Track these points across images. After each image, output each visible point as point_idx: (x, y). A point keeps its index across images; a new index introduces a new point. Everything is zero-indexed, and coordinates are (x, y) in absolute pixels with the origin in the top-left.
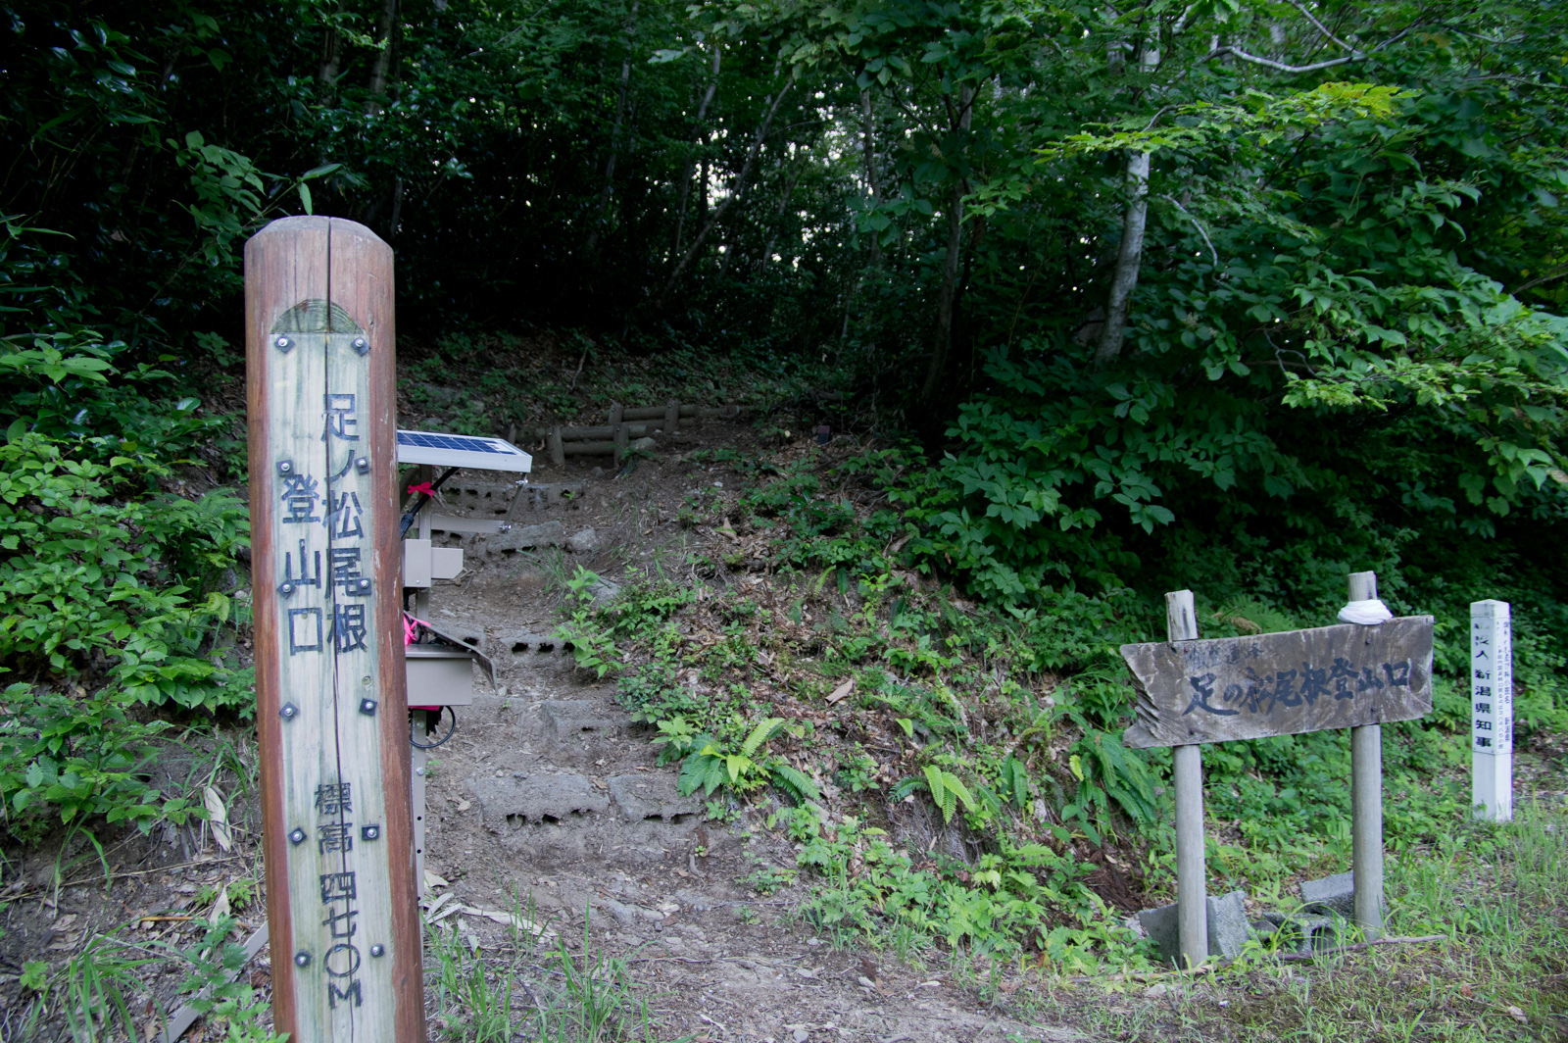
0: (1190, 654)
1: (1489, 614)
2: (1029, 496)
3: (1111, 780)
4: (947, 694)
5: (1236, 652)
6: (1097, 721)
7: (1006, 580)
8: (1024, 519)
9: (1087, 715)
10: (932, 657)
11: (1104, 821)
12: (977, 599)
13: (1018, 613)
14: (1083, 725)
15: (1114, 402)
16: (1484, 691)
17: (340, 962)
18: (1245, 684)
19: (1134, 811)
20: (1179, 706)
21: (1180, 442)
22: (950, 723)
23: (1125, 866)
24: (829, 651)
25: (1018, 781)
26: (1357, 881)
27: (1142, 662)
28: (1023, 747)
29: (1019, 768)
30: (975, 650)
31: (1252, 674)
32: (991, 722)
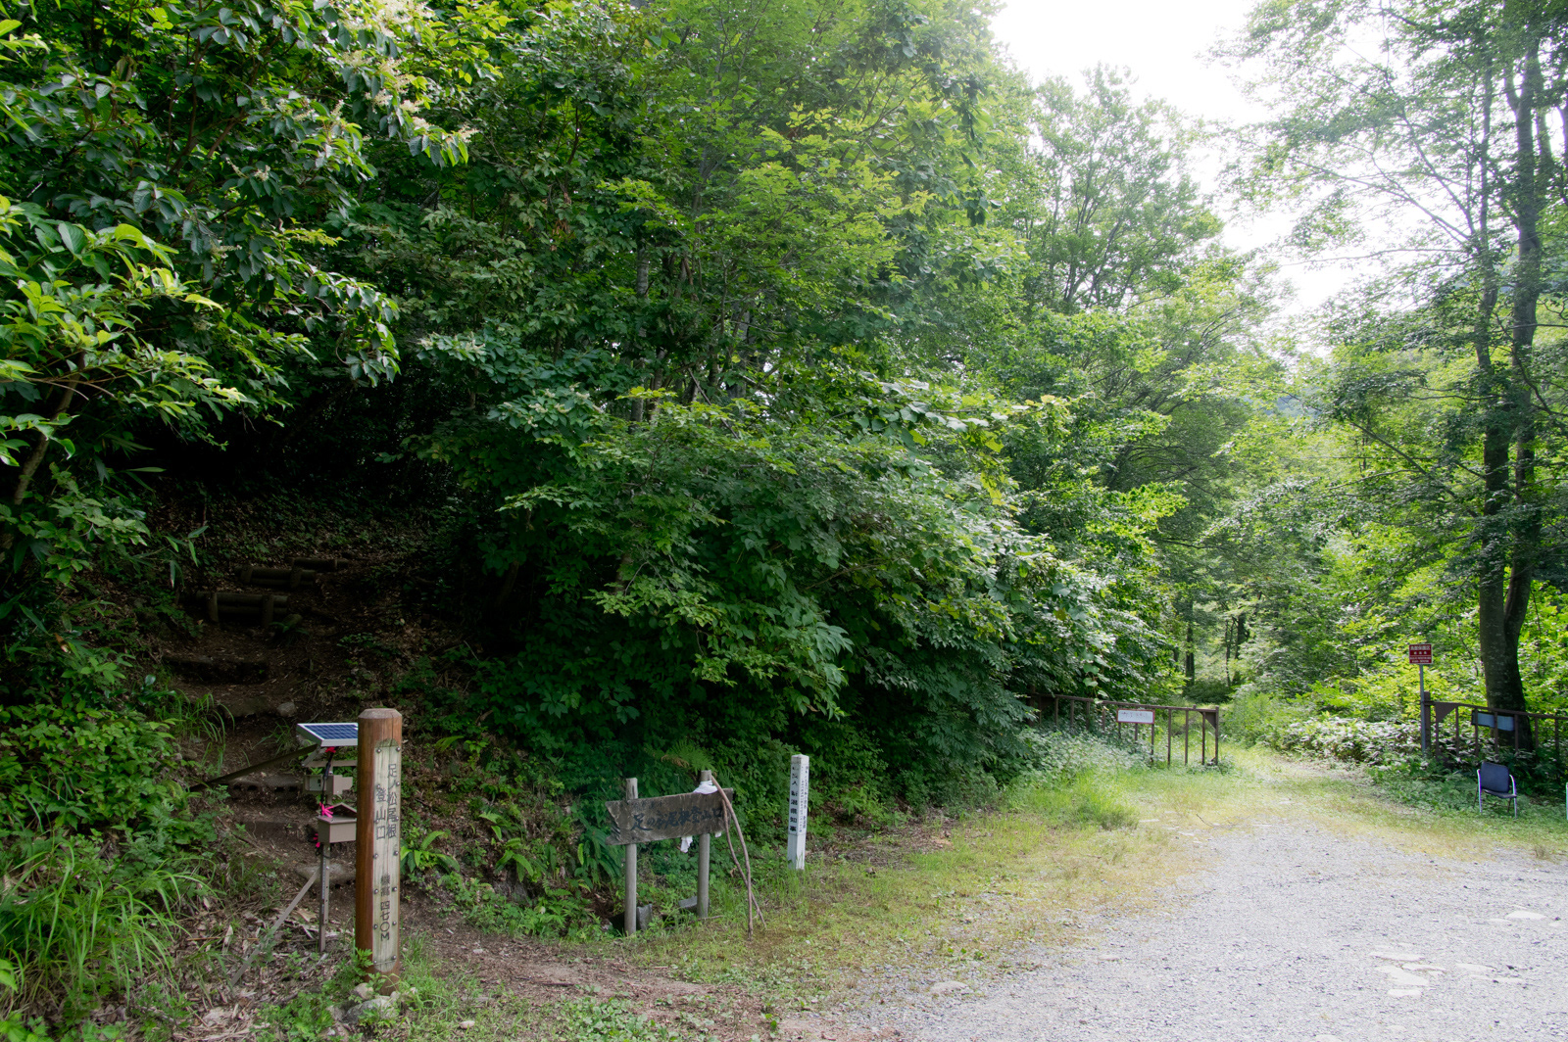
0: (634, 805)
1: (798, 762)
2: (564, 698)
3: (598, 854)
4: (514, 808)
5: (653, 804)
6: (593, 822)
7: (547, 740)
8: (559, 711)
9: (588, 819)
10: (508, 788)
11: (596, 878)
12: (529, 749)
13: (553, 760)
14: (586, 824)
15: (614, 652)
16: (795, 802)
17: (385, 928)
18: (656, 818)
19: (610, 872)
20: (629, 827)
21: (647, 668)
22: (517, 827)
23: (604, 901)
24: (453, 787)
25: (553, 857)
26: (699, 900)
27: (614, 809)
28: (554, 838)
29: (553, 850)
30: (530, 783)
31: (659, 814)
32: (538, 826)
